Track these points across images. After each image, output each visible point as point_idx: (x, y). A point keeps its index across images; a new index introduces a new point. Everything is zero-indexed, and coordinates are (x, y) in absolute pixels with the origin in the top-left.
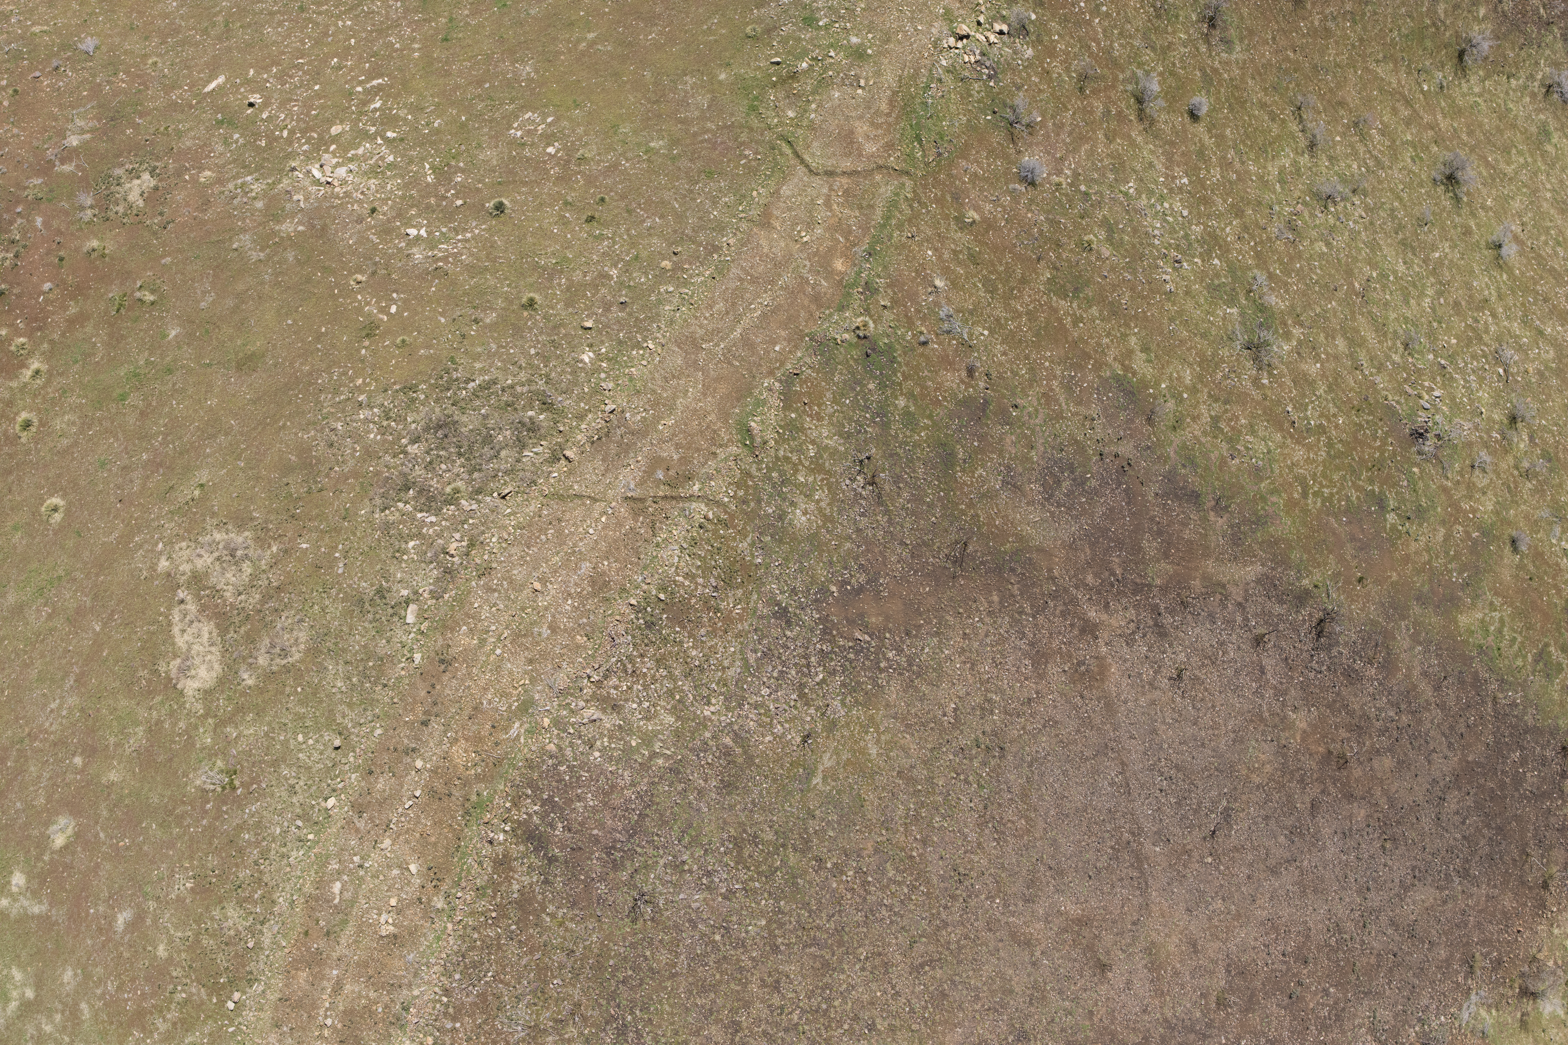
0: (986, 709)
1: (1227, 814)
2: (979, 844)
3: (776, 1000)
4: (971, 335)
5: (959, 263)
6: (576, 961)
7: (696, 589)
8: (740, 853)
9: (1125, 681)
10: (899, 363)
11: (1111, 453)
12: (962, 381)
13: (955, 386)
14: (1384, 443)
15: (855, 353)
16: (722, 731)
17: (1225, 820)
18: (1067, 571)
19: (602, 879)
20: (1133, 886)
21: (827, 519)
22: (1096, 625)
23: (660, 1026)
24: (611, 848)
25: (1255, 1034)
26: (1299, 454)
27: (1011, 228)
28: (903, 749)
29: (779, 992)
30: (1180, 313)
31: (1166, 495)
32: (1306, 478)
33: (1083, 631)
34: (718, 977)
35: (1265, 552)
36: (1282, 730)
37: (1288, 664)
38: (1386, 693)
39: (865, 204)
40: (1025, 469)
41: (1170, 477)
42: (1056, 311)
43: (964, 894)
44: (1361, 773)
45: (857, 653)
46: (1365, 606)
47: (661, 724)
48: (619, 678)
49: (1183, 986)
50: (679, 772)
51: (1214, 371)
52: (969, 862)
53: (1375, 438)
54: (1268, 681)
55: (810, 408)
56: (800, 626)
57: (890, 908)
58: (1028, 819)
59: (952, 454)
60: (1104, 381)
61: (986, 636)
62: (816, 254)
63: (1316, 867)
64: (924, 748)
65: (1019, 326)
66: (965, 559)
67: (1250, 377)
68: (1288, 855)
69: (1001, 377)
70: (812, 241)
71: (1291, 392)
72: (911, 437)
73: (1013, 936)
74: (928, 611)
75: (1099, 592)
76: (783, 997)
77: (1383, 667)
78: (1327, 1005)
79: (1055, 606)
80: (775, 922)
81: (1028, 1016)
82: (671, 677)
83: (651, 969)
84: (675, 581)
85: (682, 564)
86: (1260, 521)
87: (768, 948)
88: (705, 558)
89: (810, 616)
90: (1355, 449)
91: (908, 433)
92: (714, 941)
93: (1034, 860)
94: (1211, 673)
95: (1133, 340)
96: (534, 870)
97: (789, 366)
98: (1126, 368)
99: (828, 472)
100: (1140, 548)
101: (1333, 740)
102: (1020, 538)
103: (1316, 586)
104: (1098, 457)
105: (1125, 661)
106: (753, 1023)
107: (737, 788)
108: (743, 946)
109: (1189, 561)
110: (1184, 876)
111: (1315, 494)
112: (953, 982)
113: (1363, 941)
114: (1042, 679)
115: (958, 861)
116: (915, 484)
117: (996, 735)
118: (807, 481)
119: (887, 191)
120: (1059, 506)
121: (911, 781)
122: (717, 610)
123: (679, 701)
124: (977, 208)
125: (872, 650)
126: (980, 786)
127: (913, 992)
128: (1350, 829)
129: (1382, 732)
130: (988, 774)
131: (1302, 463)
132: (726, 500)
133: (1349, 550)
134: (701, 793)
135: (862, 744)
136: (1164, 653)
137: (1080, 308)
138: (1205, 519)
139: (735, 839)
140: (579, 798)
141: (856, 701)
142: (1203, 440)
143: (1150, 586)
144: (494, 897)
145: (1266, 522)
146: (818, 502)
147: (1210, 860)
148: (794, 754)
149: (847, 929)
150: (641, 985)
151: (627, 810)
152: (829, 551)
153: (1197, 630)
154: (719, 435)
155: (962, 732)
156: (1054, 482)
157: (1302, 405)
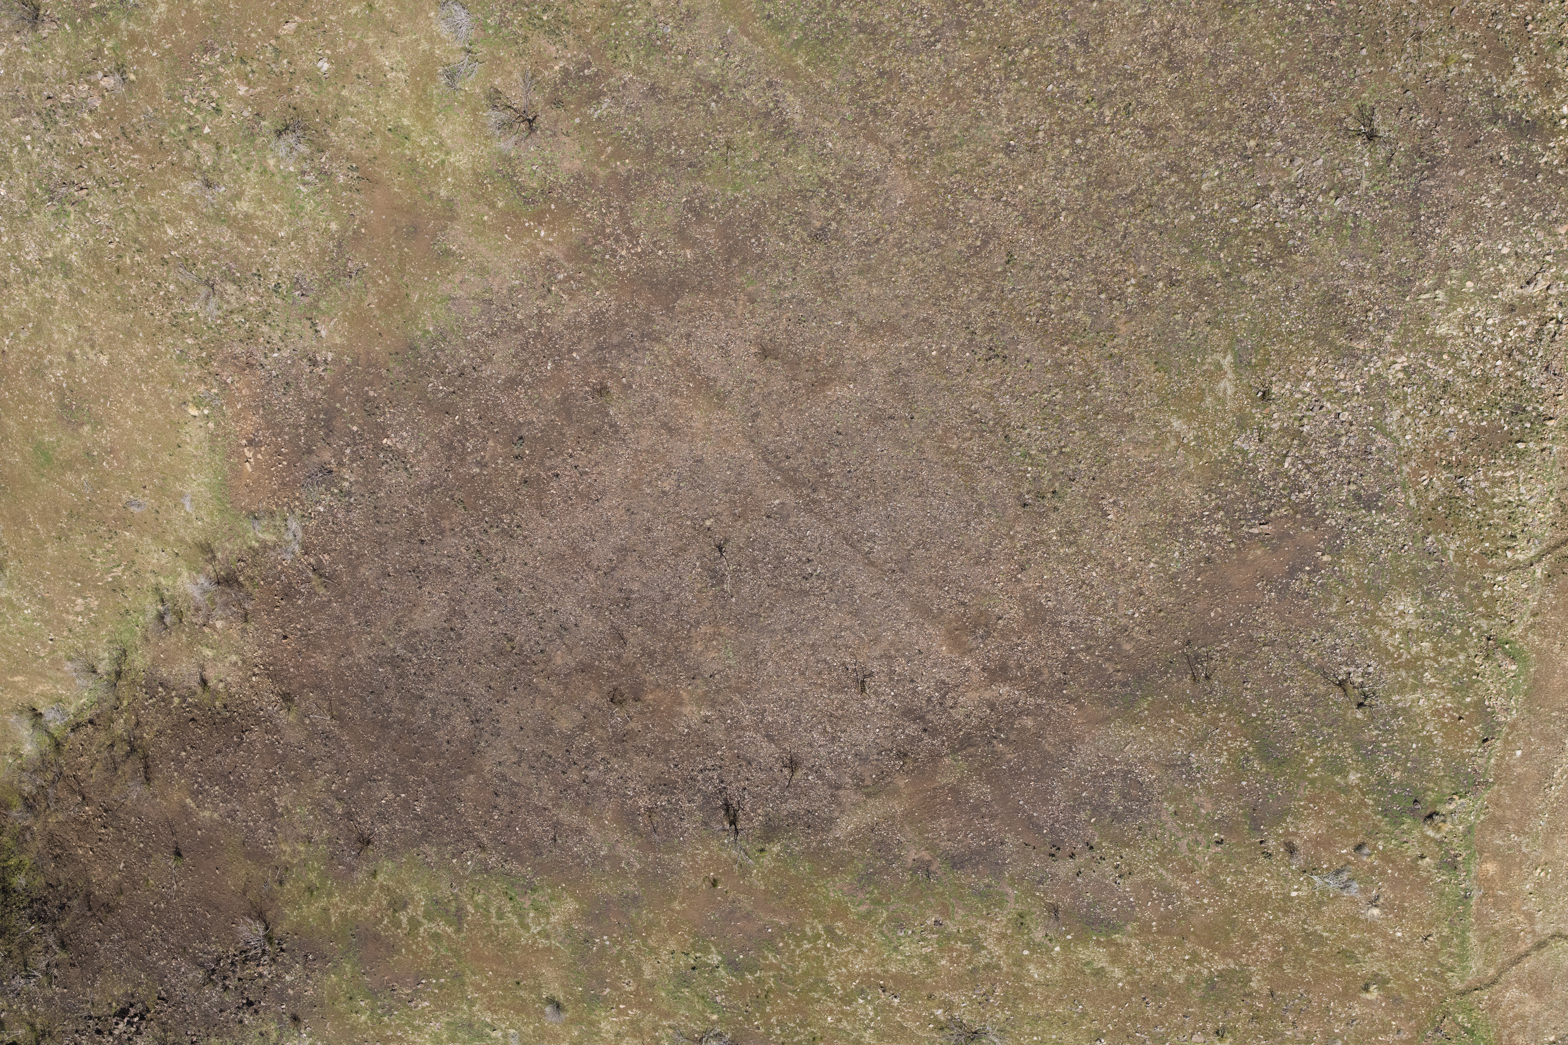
0: (1069, 534)
1: (717, 578)
2: (991, 397)
3: (1142, 118)
4: (1310, 882)
5: (1359, 942)
6: (1406, 32)
7: (1485, 474)
8: (1275, 240)
9: (922, 644)
10: (1376, 814)
11: (1080, 854)
12: (1295, 834)
13: (1301, 825)
14: (767, 1024)
15: (1431, 796)
16: (1372, 350)
17: (714, 570)
18: (1060, 717)
19: (1427, 130)
20: (781, 451)
21: (1374, 621)
22: (992, 682)
23: (1266, 18)
24: (1434, 166)
25: (541, 381)
26: (858, 965)
27: (1319, 1006)
28: (1144, 445)
29: (1143, 127)
30: (1075, 1026)
31: (991, 848)
32: (837, 946)
33: (1004, 668)
34: (1227, 104)
35: (843, 853)
36: (708, 692)
37: (745, 759)
38: (612, 789)
39: (1493, 940)
40: (1172, 788)
41: (997, 869)
42: (1224, 956)
43: (978, 339)
44: (588, 697)
45: (1258, 510)
46: (694, 860)
47: (1449, 320)
48: (1522, 339)
49: (658, 383)
50: (1399, 283)
51: (1006, 992)
52: (992, 373)
53: (780, 1023)
54: (757, 731)
55: (1453, 717)
56: (1341, 501)
57: (1059, 280)
58: (949, 452)
59: (1265, 759)
60: (1129, 918)
61: (1115, 605)
62: (1521, 863)
63: (577, 580)
64: (1118, 458)
65: (1258, 920)
66: (1187, 666)
67: (959, 1007)
68: (617, 574)
69: (1252, 862)
70: (1531, 873)
71: (902, 1017)
72: (1324, 751)
73: (894, 329)
74: (1198, 594)
75: (1010, 715)
76: (1134, 125)
77: (633, 813)
78: (472, 452)
79: (1053, 675)
80: (1190, 195)
81: (825, 259)
82: (1464, 373)
83: (1311, 70)
84: (1514, 468)
85: (1514, 490)
86: (867, 879)
87: (1183, 164)
88: (1492, 510)
89: (1336, 518)
90: (796, 1002)
91: (1328, 753)
92: (1253, 137)
93: (916, 416)
94: (827, 705)
95: (1118, 973)
96: (1510, 97)
97: (1498, 743)
98: (1111, 943)
99: (1398, 667)
100: (989, 781)
101: (642, 713)
102: (1136, 720)
103: (762, 850)
104: (1093, 843)
105: (935, 665)
106: (1155, 79)
107: (1319, 304)
108: (1214, 151)
109: (925, 798)
110: (727, 491)
111: (818, 936)
112: (937, 245)
113: (470, 537)
114: (1021, 597)
115: (1007, 368)
116: (1291, 709)
117: (1041, 515)
118: (1418, 645)
119: (1475, 965)
120: (1110, 774)
121: (1115, 418)
122: (1449, 466)
123: (1441, 354)
124: (1369, 1003)
125: (1242, 522)
126: (1027, 455)
127: (980, 210)
128: (561, 637)
129: (591, 751)
130: (1026, 471)
131: (850, 958)
132: (1500, 578)
133: (746, 904)
134: (1360, 276)
135: (1196, 424)
136: (896, 695)
137: (1199, 972)
138: (932, 847)
139: (1290, 253)
140: (1500, 197)
141: (1228, 462)
142: (980, 922)
143: (954, 751)
144: (1538, 44)
145: (859, 881)
146: (1393, 633)
147: (708, 523)
148: (1271, 372)
149: (1100, 232)
150: (1315, 47)
151: (1437, 214)
152: (1353, 591)
153: (871, 737)
154: (1540, 635)
155: (1083, 496)
156: (1129, 793)
157: (882, 1011)
